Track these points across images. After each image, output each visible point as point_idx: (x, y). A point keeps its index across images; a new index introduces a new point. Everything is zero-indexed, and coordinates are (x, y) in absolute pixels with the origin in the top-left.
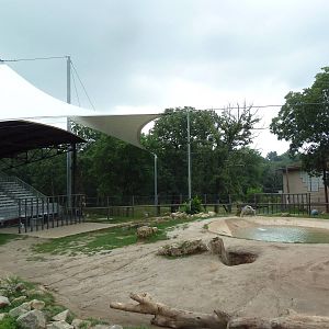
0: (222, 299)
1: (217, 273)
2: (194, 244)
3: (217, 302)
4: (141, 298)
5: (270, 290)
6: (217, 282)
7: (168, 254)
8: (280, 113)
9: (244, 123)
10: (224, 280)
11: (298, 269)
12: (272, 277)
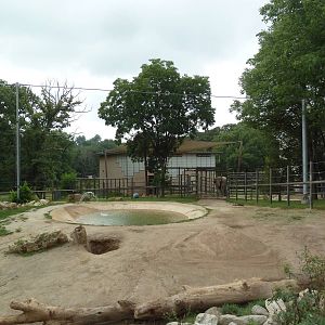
0: (108, 289)
1: (90, 263)
2: (53, 236)
3: (104, 293)
4: (26, 305)
5: (150, 272)
6: (95, 273)
7: (23, 250)
8: (108, 98)
9: (65, 104)
10: (101, 269)
11: (163, 249)
12: (146, 260)
